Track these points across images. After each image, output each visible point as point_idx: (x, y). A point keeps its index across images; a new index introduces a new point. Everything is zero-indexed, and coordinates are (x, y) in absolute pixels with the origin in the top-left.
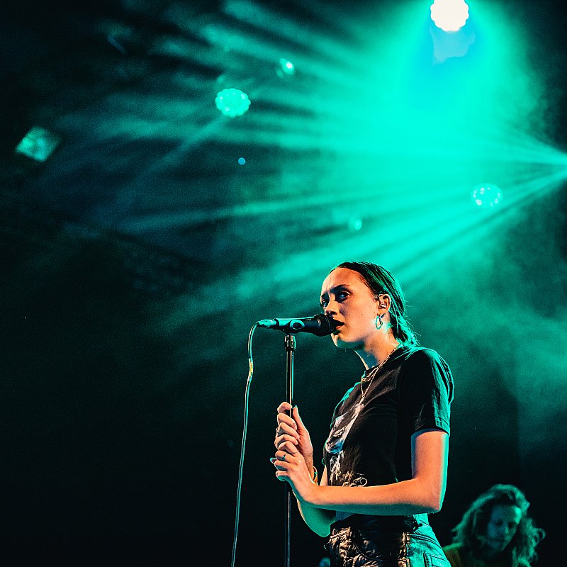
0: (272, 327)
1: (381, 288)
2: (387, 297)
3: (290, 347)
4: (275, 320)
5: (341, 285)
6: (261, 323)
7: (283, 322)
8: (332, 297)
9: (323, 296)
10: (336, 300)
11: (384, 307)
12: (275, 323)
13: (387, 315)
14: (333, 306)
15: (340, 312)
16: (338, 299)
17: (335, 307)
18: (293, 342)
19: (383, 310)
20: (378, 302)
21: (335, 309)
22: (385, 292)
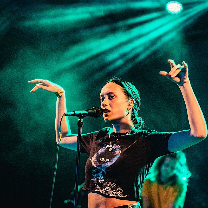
1: (131, 96)
2: (133, 100)
3: (80, 125)
4: (74, 112)
5: (111, 92)
8: (106, 97)
9: (102, 96)
10: (108, 99)
11: (130, 105)
13: (131, 109)
14: (106, 101)
15: (109, 105)
16: (109, 98)
18: (82, 123)
19: (130, 107)
20: (128, 102)
21: (107, 103)
22: (132, 98)
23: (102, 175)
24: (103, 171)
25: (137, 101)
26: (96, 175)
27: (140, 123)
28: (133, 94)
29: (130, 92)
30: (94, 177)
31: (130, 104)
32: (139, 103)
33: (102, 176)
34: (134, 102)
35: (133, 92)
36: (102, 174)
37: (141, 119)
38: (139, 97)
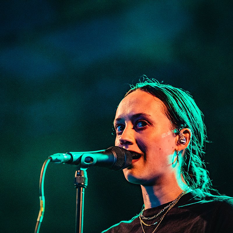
0: (66, 162)
2: (189, 132)
3: (80, 184)
4: (70, 154)
5: (141, 114)
6: (54, 157)
7: (76, 155)
8: (129, 125)
10: (133, 129)
11: (183, 143)
12: (69, 157)
16: (135, 128)
18: (85, 178)
19: (182, 146)
20: (178, 137)
22: (187, 127)
25: (197, 133)
27: (202, 182)
28: (189, 119)
29: (183, 115)
31: (182, 141)
32: (203, 136)
34: (191, 137)
35: (189, 114)
37: (205, 172)
38: (202, 125)
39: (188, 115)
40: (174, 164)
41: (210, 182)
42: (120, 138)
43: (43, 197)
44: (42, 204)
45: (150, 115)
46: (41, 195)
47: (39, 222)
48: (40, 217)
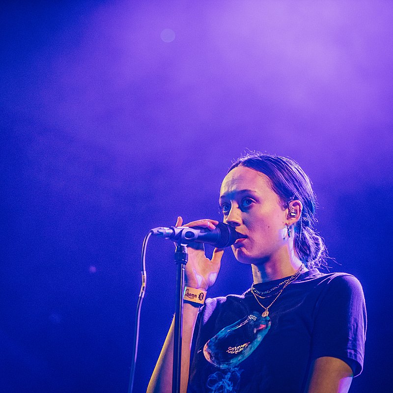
0: (168, 235)
2: (299, 204)
3: (181, 260)
4: (171, 228)
5: (246, 191)
6: (155, 230)
10: (238, 208)
12: (171, 231)
14: (235, 214)
15: (244, 223)
17: (238, 217)
18: (185, 254)
19: (294, 220)
20: (287, 210)
21: (237, 219)
22: (296, 198)
23: (230, 383)
24: (233, 372)
26: (216, 385)
28: (298, 189)
29: (290, 186)
30: (212, 390)
31: (292, 214)
33: (229, 386)
34: (302, 209)
36: (229, 380)
39: (295, 185)
40: (286, 239)
41: (325, 250)
42: (227, 219)
43: (145, 272)
44: (144, 279)
45: (255, 192)
46: (143, 270)
47: (141, 297)
48: (142, 292)
